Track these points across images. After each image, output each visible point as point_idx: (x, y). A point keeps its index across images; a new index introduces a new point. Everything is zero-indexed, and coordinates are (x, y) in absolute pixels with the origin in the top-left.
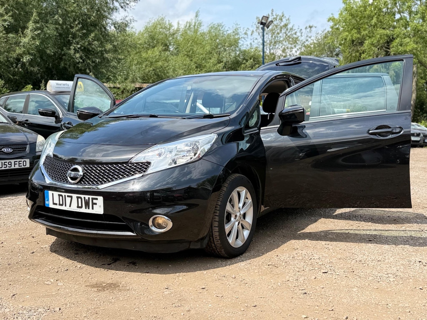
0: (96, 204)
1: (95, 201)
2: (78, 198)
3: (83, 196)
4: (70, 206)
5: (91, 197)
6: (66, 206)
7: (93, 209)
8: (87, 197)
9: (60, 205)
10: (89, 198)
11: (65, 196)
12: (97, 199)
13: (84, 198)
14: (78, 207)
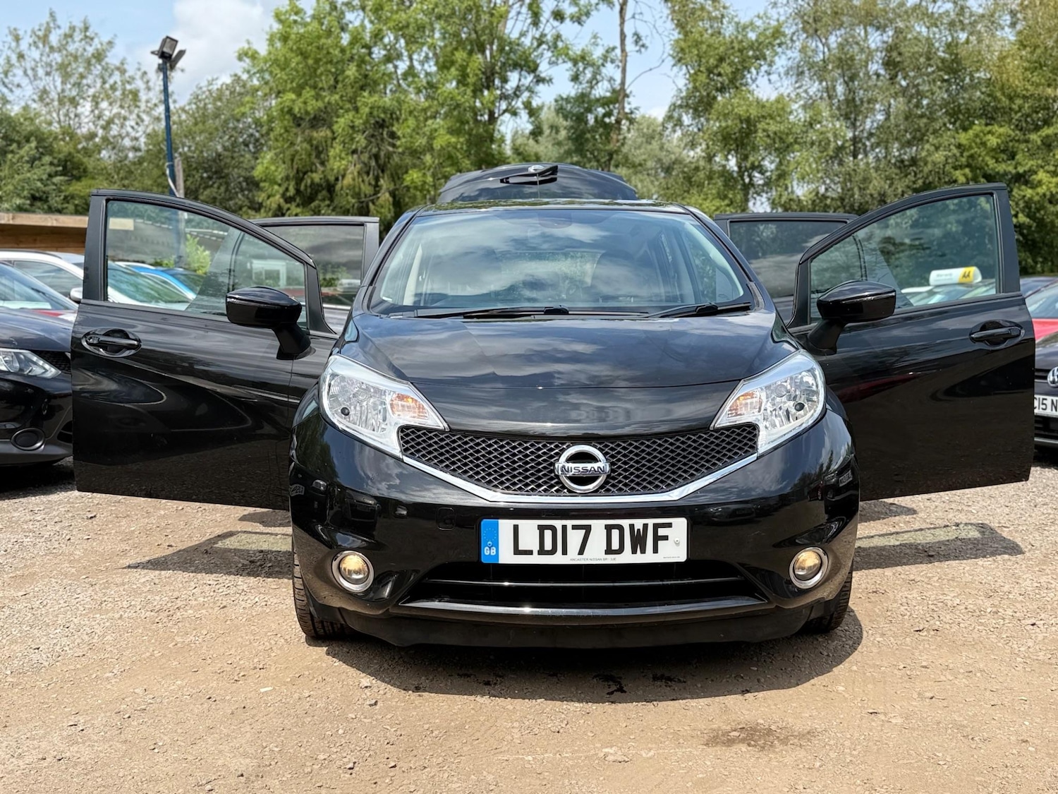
0: (666, 538)
1: (661, 532)
2: (609, 529)
3: (625, 523)
4: (581, 552)
5: (651, 522)
6: (565, 552)
7: (655, 550)
8: (639, 523)
9: (542, 551)
10: (645, 526)
11: (564, 528)
12: (669, 525)
13: (632, 526)
14: (609, 551)
